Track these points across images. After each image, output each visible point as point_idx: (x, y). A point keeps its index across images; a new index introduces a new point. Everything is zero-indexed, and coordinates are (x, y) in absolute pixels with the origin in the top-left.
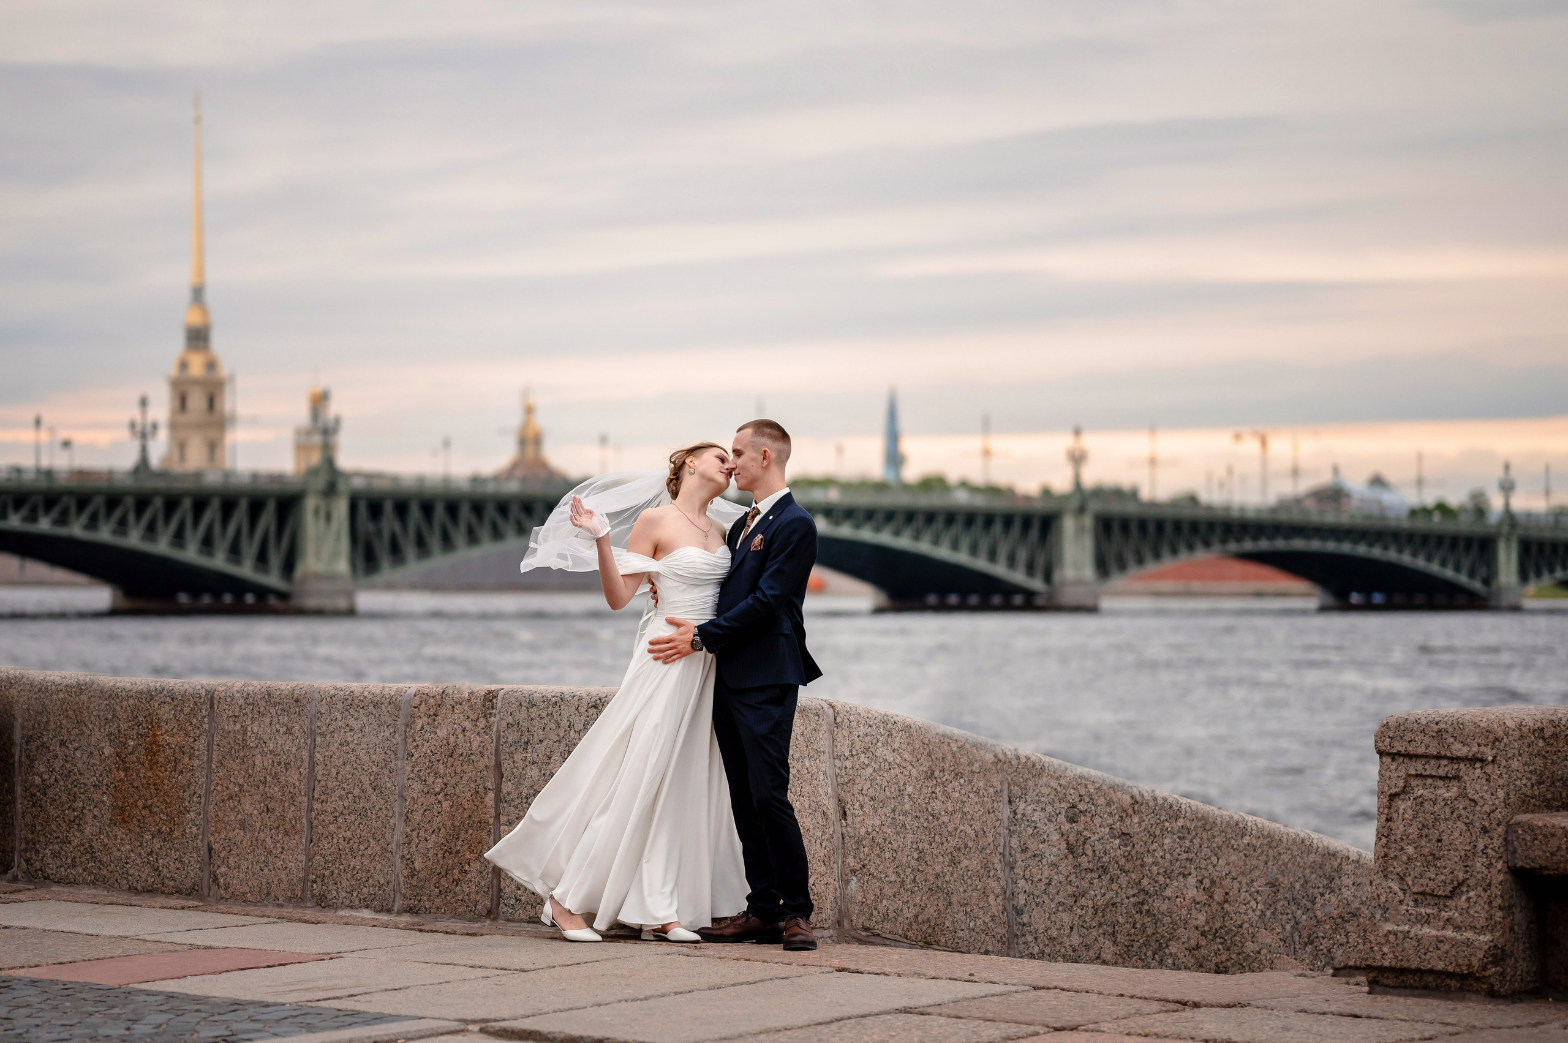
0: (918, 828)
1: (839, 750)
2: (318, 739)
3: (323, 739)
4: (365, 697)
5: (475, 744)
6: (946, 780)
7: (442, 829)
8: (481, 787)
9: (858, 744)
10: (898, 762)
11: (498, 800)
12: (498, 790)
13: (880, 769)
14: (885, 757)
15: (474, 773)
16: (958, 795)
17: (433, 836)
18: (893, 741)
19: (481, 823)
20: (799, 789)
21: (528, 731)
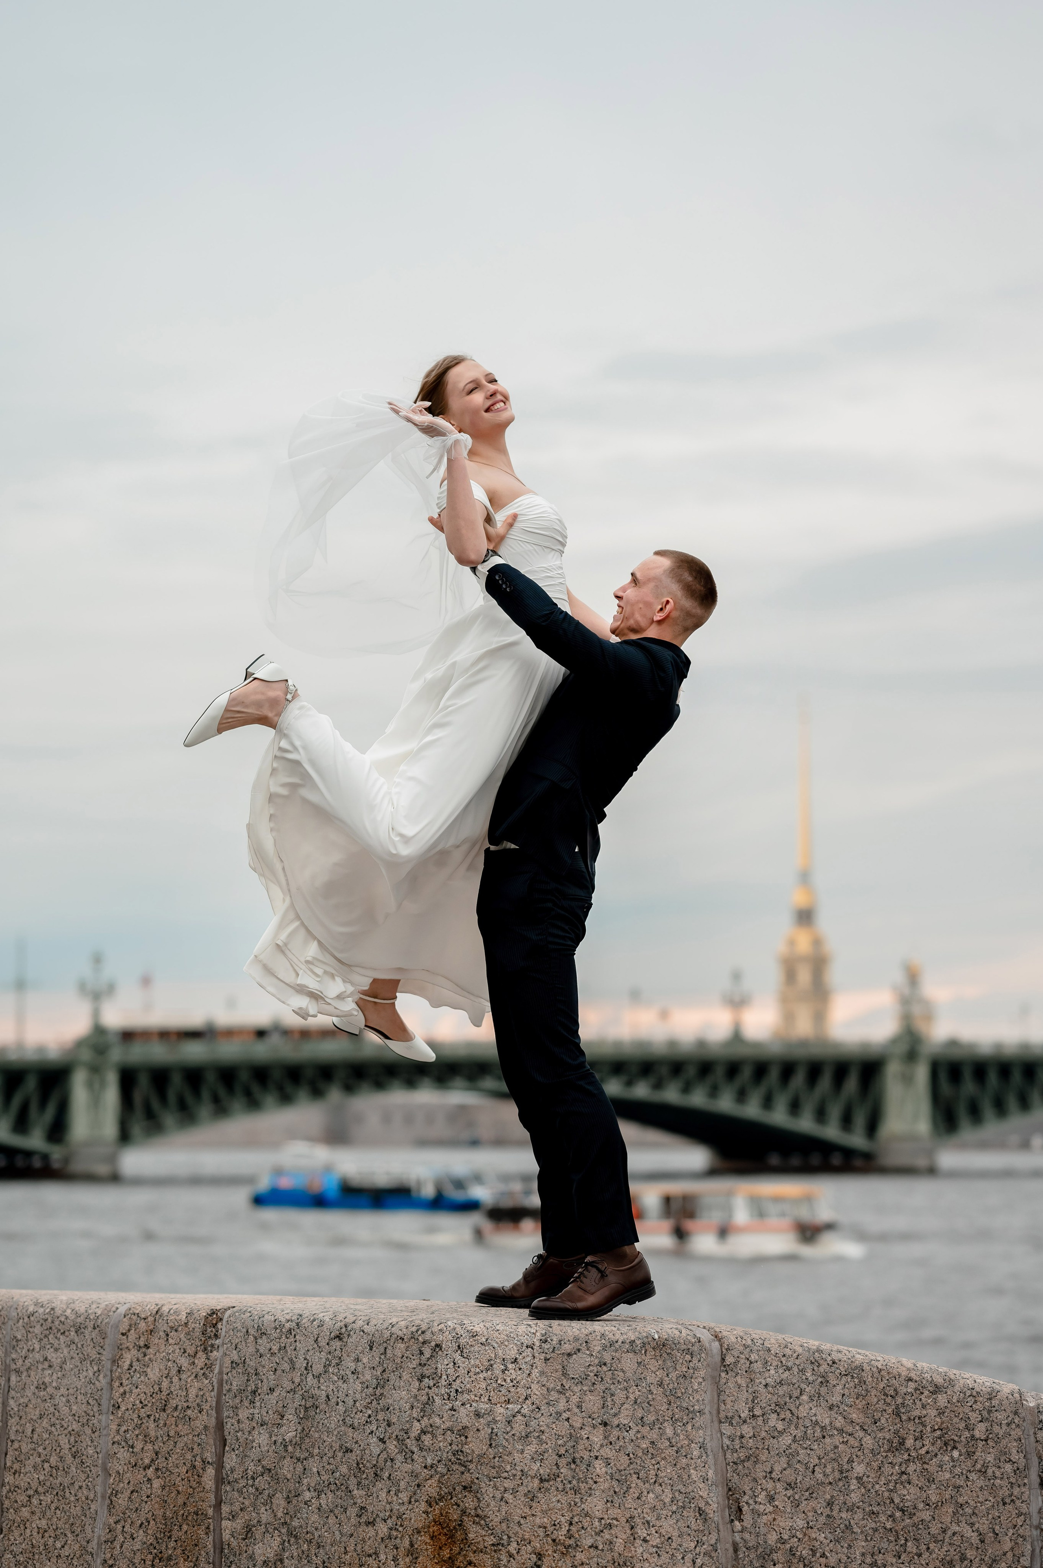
0: (875, 1530)
1: (728, 1409)
2: (13, 1378)
3: (19, 1379)
4: (67, 1318)
5: (193, 1392)
6: (927, 1452)
7: (152, 1522)
8: (198, 1458)
9: (765, 1397)
10: (838, 1425)
11: (220, 1480)
12: (220, 1465)
13: (805, 1437)
14: (814, 1419)
15: (190, 1437)
16: (948, 1475)
17: (141, 1532)
18: (830, 1392)
19: (197, 1515)
20: (652, 1472)
21: (256, 1374)
